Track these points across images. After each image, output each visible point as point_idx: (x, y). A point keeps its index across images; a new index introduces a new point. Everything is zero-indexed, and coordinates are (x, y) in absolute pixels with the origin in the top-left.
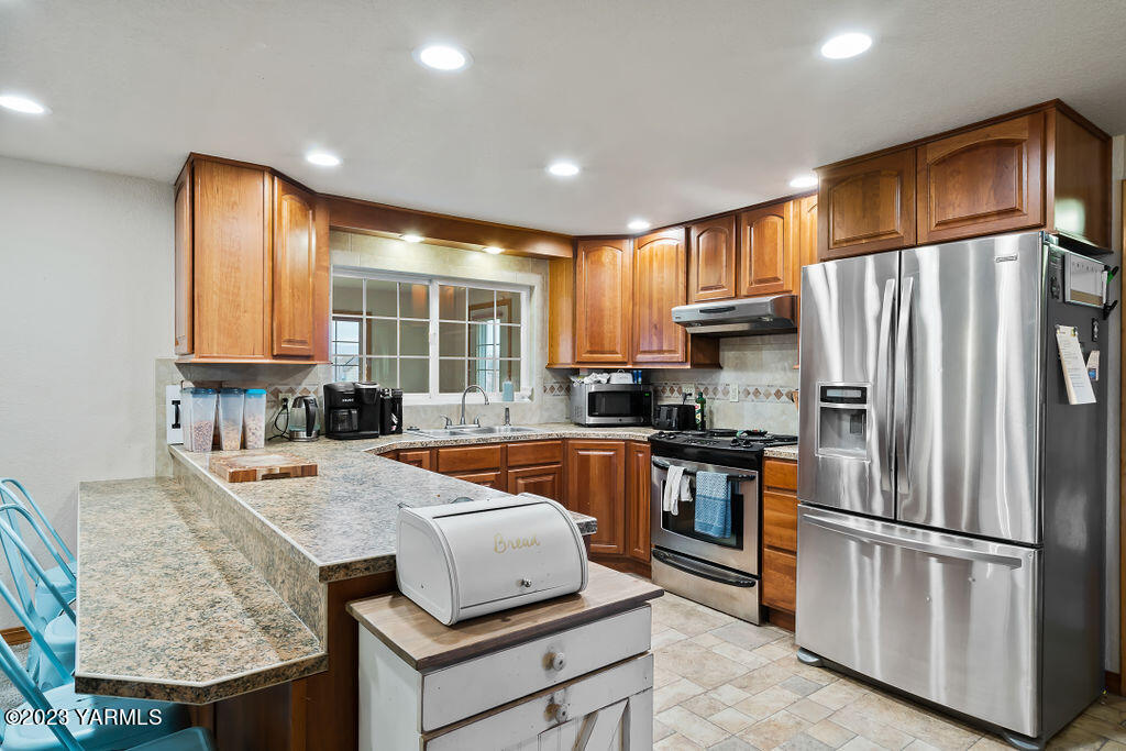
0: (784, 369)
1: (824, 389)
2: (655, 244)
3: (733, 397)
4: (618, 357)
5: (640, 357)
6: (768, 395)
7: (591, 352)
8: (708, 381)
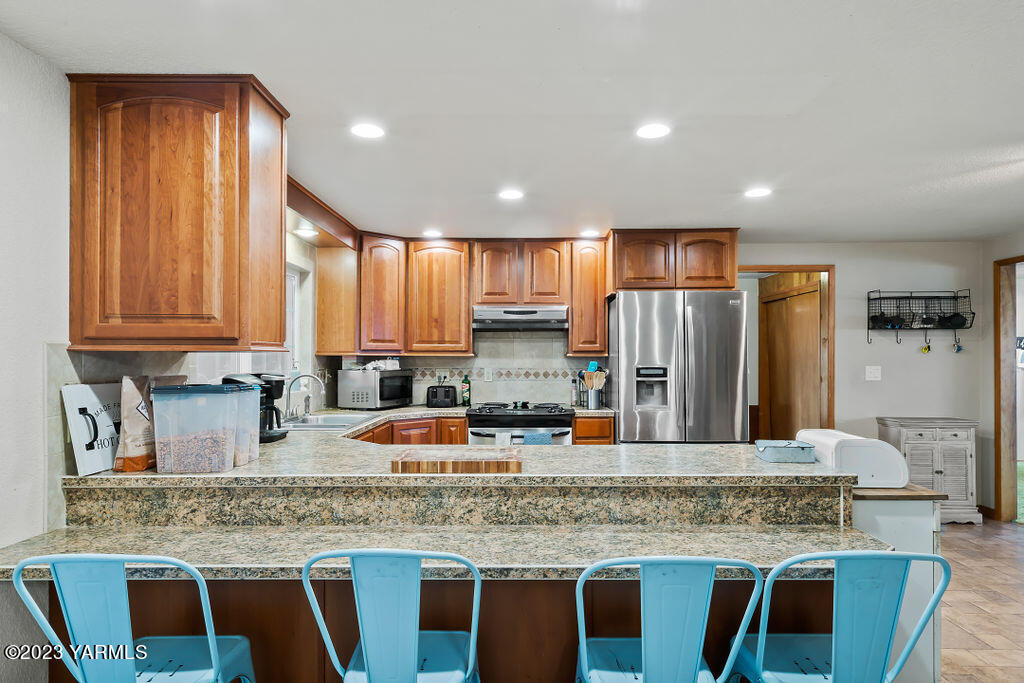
0: (532, 357)
1: (638, 370)
2: (434, 250)
3: (488, 376)
4: (395, 346)
5: (416, 346)
6: (518, 376)
7: (375, 341)
8: (463, 366)
